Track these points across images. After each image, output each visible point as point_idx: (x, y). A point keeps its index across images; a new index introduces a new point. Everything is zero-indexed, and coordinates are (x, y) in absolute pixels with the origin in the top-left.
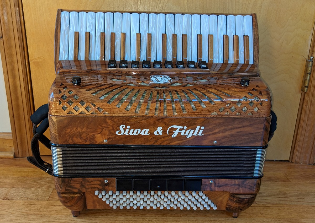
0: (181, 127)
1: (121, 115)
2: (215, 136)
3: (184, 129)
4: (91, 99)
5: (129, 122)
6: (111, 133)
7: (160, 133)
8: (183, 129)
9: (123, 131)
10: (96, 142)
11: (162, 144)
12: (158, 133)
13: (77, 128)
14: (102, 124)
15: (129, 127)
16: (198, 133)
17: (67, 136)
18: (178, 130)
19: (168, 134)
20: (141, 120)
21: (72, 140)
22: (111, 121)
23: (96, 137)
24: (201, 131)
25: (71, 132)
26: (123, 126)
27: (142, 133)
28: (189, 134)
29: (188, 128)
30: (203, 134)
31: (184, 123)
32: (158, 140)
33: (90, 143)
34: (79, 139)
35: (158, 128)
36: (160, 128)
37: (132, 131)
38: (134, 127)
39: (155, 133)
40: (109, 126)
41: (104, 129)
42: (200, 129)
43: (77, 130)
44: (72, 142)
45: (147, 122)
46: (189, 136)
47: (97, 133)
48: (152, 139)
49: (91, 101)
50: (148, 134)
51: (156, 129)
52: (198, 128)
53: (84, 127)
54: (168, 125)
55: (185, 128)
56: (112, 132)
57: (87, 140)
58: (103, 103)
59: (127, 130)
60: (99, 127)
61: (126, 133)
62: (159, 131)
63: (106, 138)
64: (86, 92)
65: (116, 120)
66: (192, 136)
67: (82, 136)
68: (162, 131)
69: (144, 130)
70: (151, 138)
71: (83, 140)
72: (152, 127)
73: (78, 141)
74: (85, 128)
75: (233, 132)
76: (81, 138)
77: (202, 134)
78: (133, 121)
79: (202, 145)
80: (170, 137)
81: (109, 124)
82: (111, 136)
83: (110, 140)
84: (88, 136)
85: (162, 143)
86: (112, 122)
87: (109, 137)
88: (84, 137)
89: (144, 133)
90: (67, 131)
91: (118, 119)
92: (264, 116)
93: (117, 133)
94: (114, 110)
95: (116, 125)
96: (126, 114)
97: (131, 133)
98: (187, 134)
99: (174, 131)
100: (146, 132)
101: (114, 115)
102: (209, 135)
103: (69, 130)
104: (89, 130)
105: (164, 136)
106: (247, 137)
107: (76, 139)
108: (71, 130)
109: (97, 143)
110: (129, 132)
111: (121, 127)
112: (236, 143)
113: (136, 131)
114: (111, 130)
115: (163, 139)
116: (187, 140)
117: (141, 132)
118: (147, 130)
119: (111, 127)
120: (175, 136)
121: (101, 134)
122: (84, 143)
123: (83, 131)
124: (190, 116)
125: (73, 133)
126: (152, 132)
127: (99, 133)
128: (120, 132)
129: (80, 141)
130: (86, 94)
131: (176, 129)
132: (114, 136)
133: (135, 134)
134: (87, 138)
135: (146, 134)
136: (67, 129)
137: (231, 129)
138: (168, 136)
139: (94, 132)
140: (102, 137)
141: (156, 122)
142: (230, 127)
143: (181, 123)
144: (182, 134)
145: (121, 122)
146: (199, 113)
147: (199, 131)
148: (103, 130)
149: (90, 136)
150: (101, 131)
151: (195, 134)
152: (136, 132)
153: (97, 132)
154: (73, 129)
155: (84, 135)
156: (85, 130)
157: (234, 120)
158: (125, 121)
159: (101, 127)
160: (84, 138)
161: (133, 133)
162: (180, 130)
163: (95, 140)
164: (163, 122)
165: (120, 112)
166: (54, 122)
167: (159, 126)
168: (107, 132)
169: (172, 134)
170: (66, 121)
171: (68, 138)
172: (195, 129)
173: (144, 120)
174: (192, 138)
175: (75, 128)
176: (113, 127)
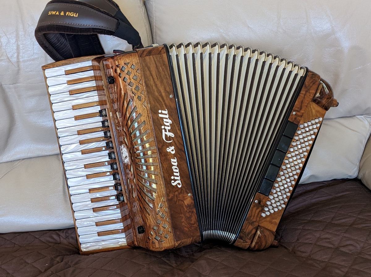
0: (163, 130)
1: (163, 186)
2: (165, 98)
3: (165, 128)
4: (154, 216)
5: (168, 179)
6: (181, 192)
7: (173, 148)
8: (164, 129)
9: (177, 182)
10: (192, 203)
12: (172, 150)
13: (183, 222)
14: (174, 201)
15: (172, 178)
16: (166, 114)
17: (191, 230)
18: (166, 133)
19: (172, 141)
20: (164, 167)
21: (194, 224)
22: (170, 195)
23: (187, 204)
24: (163, 112)
26: (173, 183)
27: (176, 164)
29: (163, 124)
30: (166, 109)
31: (159, 130)
32: (179, 149)
33: (194, 208)
34: (192, 218)
35: (168, 151)
36: (168, 149)
37: (175, 174)
38: (172, 173)
39: (173, 152)
40: (175, 195)
41: (178, 198)
42: (161, 113)
43: (184, 222)
44: (196, 224)
45: (165, 163)
46: (170, 121)
47: (183, 204)
48: (179, 155)
51: (169, 153)
52: (160, 115)
53: (181, 216)
54: (164, 143)
55: (163, 127)
56: (179, 191)
57: (192, 211)
58: (156, 204)
59: (176, 178)
60: (177, 203)
61: (179, 178)
62: (171, 150)
63: (187, 195)
65: (168, 191)
66: (169, 119)
67: (189, 216)
68: (170, 147)
69: (173, 163)
70: (179, 156)
71: (193, 215)
72: (168, 157)
73: (194, 219)
74: (181, 215)
75: (158, 83)
77: (166, 111)
78: (166, 175)
79: (176, 107)
80: (174, 138)
81: (173, 195)
82: (184, 191)
83: (188, 191)
84: (188, 211)
85: (181, 144)
86: (171, 193)
87: (185, 193)
88: (189, 214)
89: (176, 162)
90: (187, 230)
91: (167, 188)
92: (138, 58)
93: (180, 186)
94: (159, 193)
95: (173, 189)
96: (162, 183)
97: (178, 174)
98: (168, 124)
99: (168, 136)
100: (174, 161)
101: (164, 192)
102: (165, 104)
103: (185, 228)
104: (182, 211)
105: (174, 144)
106: (161, 68)
107: (192, 221)
108: (186, 227)
109: (193, 202)
110: (178, 176)
111: (174, 184)
112: (168, 77)
113: (174, 170)
114: (178, 192)
115: (178, 144)
116: (174, 122)
117: (175, 166)
118: (172, 160)
119: (176, 193)
120: (173, 134)
121: (184, 200)
122: (195, 214)
124: (151, 125)
125: (188, 225)
126: (173, 156)
127: (183, 202)
128: (179, 184)
129: (194, 217)
130: (150, 221)
131: (166, 135)
132: (183, 188)
133: (178, 171)
134: (190, 212)
135: (175, 160)
136: (185, 231)
137: (156, 85)
138: (174, 141)
139: (183, 207)
140: (187, 199)
141: (163, 155)
142: (154, 87)
143: (159, 132)
144: (169, 128)
145: (169, 185)
146: (148, 118)
147: (164, 114)
148: (179, 200)
149: (187, 209)
150: (181, 200)
151: (167, 116)
152: (176, 170)
153: (182, 204)
154: (184, 225)
155: (188, 215)
156: (183, 215)
157: (147, 85)
158: (168, 182)
159: (177, 201)
160: (191, 214)
161: (177, 173)
162: (166, 131)
163: (191, 205)
164: (162, 148)
165: (161, 188)
166: (181, 243)
167: (166, 151)
168: (181, 195)
169: (171, 138)
170: (178, 233)
171: (193, 228)
172: (162, 118)
173: (164, 165)
174: (171, 118)
175: (183, 224)
176: (176, 191)
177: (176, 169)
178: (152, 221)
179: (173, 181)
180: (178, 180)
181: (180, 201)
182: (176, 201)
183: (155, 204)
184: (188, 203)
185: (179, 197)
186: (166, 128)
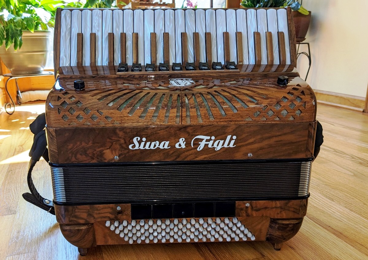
0: (208, 138)
1: (135, 125)
2: (250, 147)
3: (212, 140)
4: (97, 106)
5: (144, 133)
6: (122, 147)
7: (183, 146)
8: (210, 140)
9: (137, 144)
10: (105, 159)
11: (186, 160)
12: (180, 145)
14: (112, 137)
15: (144, 139)
16: (229, 145)
17: (69, 152)
18: (204, 141)
19: (193, 147)
20: (159, 130)
21: (75, 157)
22: (122, 132)
23: (104, 153)
24: (233, 142)
25: (75, 147)
26: (137, 139)
27: (161, 147)
28: (218, 145)
29: (216, 139)
30: (235, 146)
31: (211, 133)
32: (180, 154)
33: (98, 161)
34: (84, 156)
35: (181, 140)
36: (183, 139)
37: (148, 144)
38: (150, 139)
39: (177, 146)
40: (120, 139)
41: (114, 142)
42: (231, 139)
43: (81, 144)
44: (75, 160)
45: (166, 132)
46: (219, 148)
47: (106, 148)
48: (173, 153)
49: (96, 109)
50: (168, 147)
51: (177, 140)
52: (229, 137)
53: (89, 142)
54: (192, 135)
55: (213, 138)
56: (124, 146)
57: (94, 158)
58: (112, 111)
59: (143, 144)
60: (108, 140)
61: (142, 147)
62: (181, 143)
63: (117, 154)
64: (91, 98)
65: (128, 131)
66: (221, 148)
67: (88, 152)
68: (185, 142)
69: (163, 143)
70: (171, 152)
71: (89, 158)
72: (172, 138)
73: (82, 159)
74: (91, 142)
75: (272, 141)
76: (87, 155)
77: (233, 146)
78: (149, 131)
79: (235, 159)
80: (195, 150)
81: (120, 136)
82: (122, 152)
83: (122, 157)
84: (95, 152)
85: (186, 158)
86: (124, 133)
87: (120, 152)
88: (90, 153)
89: (163, 147)
90: (70, 147)
91: (131, 130)
92: (308, 121)
93: (130, 147)
94: (126, 118)
95: (129, 137)
96: (140, 124)
97: (147, 147)
98: (215, 145)
99: (199, 143)
100: (165, 145)
101: (126, 125)
102: (243, 146)
103: (72, 145)
104: (96, 144)
105: (188, 149)
106: (289, 147)
107: (80, 156)
109: (106, 161)
110: (144, 146)
111: (135, 140)
112: (276, 155)
113: (153, 144)
114: (122, 144)
115: (187, 153)
116: (216, 153)
117: (159, 146)
118: (167, 143)
119: (123, 140)
120: (201, 149)
121: (110, 149)
122: (90, 161)
123: (89, 145)
124: (219, 123)
125: (76, 149)
126: (173, 144)
127: (108, 147)
128: (134, 146)
129: (85, 159)
130: (90, 100)
131: (201, 140)
132: (127, 151)
133: (152, 147)
134: (94, 154)
135: (166, 147)
136: (68, 144)
137: (270, 138)
138: (192, 149)
139: (102, 146)
140: (112, 154)
141: (177, 132)
142: (267, 135)
143: (207, 132)
144: (210, 146)
145: (135, 133)
146: (230, 120)
147: (229, 142)
148: (112, 144)
149: (97, 152)
150: (111, 146)
151: (226, 146)
153: (105, 146)
154: (76, 144)
155: (90, 151)
156: (91, 144)
157: (272, 126)
158: (139, 132)
159: (111, 141)
160: (90, 155)
161: (149, 147)
162: (207, 141)
163: (103, 157)
164: (186, 132)
165: (133, 121)
166: (53, 136)
167: (182, 136)
168: (118, 146)
169: (197, 146)
170: (67, 134)
171: (70, 155)
172: (225, 140)
173: (163, 131)
174: (222, 151)
175: (78, 143)
176: (125, 141)
177: (155, 146)
178: (90, 102)
179: (139, 139)
180: (139, 146)
181: (110, 144)
182: (112, 139)
183: (113, 109)
184: (106, 154)
185: (116, 143)
186: (211, 142)
